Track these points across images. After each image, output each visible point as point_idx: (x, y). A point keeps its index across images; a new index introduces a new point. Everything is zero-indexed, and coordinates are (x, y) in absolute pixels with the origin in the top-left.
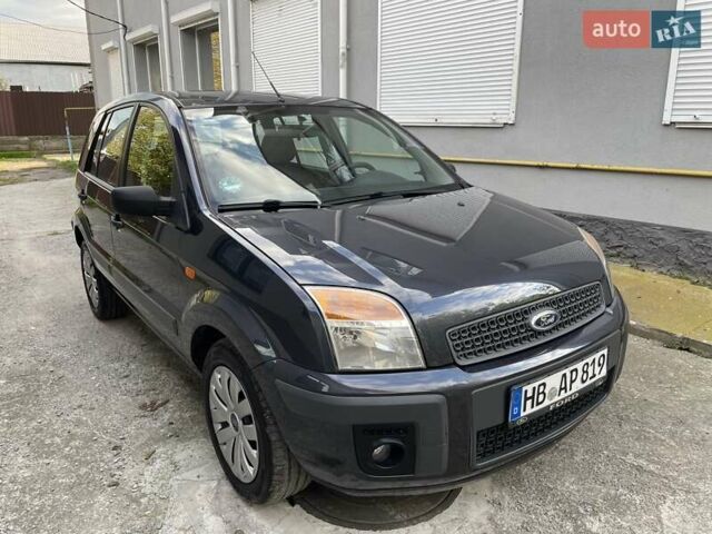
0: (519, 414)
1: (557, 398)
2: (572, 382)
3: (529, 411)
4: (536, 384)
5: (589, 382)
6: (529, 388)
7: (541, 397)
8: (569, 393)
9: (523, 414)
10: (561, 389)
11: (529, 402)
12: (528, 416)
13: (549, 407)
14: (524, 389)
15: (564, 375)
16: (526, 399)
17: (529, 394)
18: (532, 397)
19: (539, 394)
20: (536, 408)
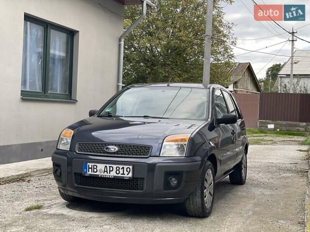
0: (86, 172)
1: (103, 174)
2: (110, 171)
3: (90, 173)
4: (93, 164)
5: (120, 175)
6: (90, 165)
7: (95, 170)
8: (108, 174)
9: (88, 173)
10: (105, 171)
11: (90, 170)
12: (90, 174)
13: (98, 175)
14: (88, 164)
15: (106, 166)
16: (89, 168)
17: (90, 167)
18: (91, 168)
19: (94, 168)
20: (93, 173)
